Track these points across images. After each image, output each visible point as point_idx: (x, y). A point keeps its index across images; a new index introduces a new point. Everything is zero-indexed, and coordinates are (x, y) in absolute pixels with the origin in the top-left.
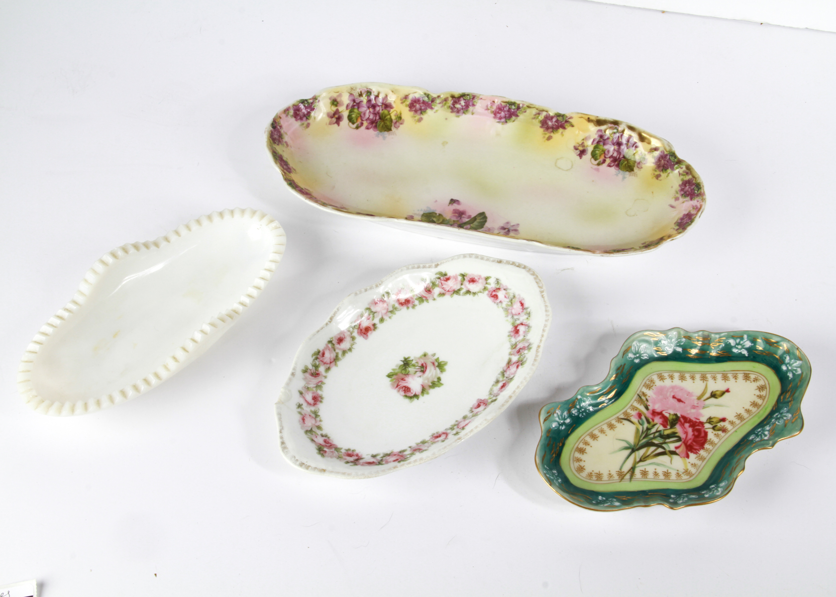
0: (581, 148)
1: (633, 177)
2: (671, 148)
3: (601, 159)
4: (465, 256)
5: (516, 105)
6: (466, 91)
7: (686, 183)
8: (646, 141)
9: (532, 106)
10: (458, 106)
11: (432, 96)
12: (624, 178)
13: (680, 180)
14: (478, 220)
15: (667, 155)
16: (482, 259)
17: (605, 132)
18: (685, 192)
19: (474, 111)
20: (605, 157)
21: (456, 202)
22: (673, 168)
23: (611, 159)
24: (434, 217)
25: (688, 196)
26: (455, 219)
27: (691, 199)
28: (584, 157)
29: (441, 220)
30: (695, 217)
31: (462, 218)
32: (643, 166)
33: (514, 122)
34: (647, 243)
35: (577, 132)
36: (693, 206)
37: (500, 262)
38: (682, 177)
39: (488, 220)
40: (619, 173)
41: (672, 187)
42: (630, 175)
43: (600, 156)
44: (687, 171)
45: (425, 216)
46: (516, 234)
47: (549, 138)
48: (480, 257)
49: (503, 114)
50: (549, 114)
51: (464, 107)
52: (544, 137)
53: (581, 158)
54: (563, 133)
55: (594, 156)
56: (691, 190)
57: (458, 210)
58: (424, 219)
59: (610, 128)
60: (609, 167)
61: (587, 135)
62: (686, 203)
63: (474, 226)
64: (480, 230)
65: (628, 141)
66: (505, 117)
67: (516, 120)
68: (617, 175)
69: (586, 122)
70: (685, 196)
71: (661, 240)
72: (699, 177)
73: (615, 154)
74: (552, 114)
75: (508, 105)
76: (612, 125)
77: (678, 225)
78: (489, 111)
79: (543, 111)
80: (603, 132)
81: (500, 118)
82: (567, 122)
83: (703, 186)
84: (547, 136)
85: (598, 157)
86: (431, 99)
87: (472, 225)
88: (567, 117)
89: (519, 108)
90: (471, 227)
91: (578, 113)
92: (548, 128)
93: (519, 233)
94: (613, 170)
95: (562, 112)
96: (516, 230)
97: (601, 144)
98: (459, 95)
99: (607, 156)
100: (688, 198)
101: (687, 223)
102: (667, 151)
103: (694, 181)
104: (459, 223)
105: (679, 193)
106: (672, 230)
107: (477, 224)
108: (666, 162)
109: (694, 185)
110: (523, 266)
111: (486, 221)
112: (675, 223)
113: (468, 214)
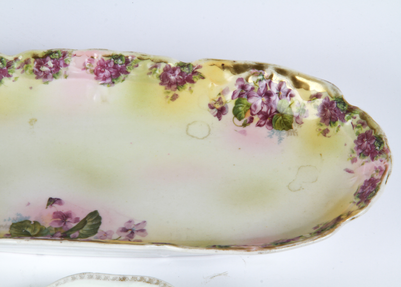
0: (218, 106)
1: (293, 136)
2: (337, 92)
3: (247, 118)
4: (74, 278)
5: (124, 58)
6: (53, 47)
7: (364, 138)
8: (303, 86)
9: (145, 57)
10: (44, 68)
11: (7, 60)
12: (280, 139)
13: (355, 135)
14: (89, 224)
15: (333, 102)
16: (98, 278)
17: (247, 80)
18: (364, 150)
19: (67, 73)
20: (252, 114)
21: (57, 202)
22: (344, 118)
23: (261, 116)
24: (28, 227)
25: (368, 155)
26: (56, 226)
27: (373, 159)
28: (224, 117)
29: (38, 230)
30: (380, 184)
31: (67, 224)
32: (304, 120)
33: (124, 82)
34: (321, 226)
35: (210, 85)
36: (376, 168)
37: (123, 279)
38: (356, 130)
39: (103, 221)
40: (273, 134)
41: (345, 145)
42: (288, 135)
43: (245, 113)
44: (363, 121)
45: (15, 228)
46: (143, 236)
47: (174, 98)
48: (95, 276)
49: (107, 73)
50: (170, 66)
51: (53, 69)
52: (167, 97)
53: (220, 120)
54: (192, 88)
55: (237, 114)
56: (371, 146)
57: (60, 213)
58: (13, 231)
59: (254, 74)
60: (259, 127)
61: (223, 87)
62: (366, 165)
63: (85, 232)
64: (92, 238)
65: (279, 89)
66: (111, 76)
67: (126, 78)
68: (270, 136)
69: (220, 70)
70: (364, 156)
71: (338, 220)
72: (379, 128)
73: (265, 109)
74: (173, 65)
75: (112, 60)
76: (256, 71)
77: (359, 197)
78: (88, 70)
79: (161, 62)
80: (245, 80)
81: (105, 79)
82: (194, 73)
83: (386, 139)
84: (171, 95)
85: (243, 115)
86: (6, 63)
87: (81, 231)
88: (193, 67)
89: (127, 62)
90: (80, 234)
91: (208, 60)
92: (170, 85)
93: (147, 234)
94: (265, 130)
95: (187, 61)
96: (142, 231)
97: (245, 97)
98: (44, 54)
99: (254, 113)
100: (368, 158)
101: (370, 192)
102: (332, 98)
103: (373, 134)
104: (63, 231)
105: (355, 151)
106: (352, 204)
107: (88, 229)
108: (333, 112)
109: (374, 138)
110: (155, 281)
111: (100, 223)
112: (355, 195)
113: (74, 217)
